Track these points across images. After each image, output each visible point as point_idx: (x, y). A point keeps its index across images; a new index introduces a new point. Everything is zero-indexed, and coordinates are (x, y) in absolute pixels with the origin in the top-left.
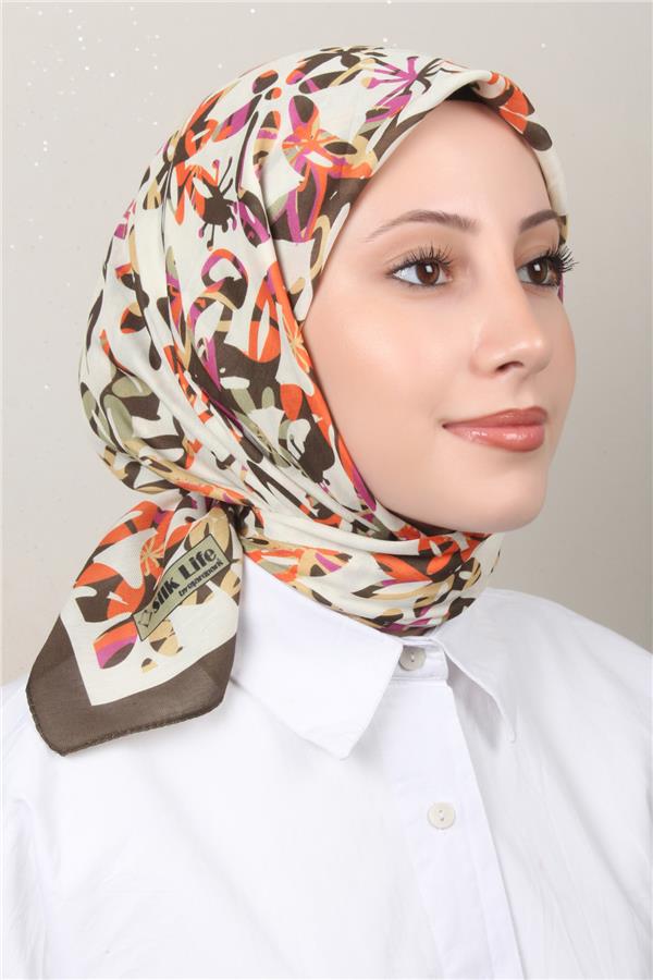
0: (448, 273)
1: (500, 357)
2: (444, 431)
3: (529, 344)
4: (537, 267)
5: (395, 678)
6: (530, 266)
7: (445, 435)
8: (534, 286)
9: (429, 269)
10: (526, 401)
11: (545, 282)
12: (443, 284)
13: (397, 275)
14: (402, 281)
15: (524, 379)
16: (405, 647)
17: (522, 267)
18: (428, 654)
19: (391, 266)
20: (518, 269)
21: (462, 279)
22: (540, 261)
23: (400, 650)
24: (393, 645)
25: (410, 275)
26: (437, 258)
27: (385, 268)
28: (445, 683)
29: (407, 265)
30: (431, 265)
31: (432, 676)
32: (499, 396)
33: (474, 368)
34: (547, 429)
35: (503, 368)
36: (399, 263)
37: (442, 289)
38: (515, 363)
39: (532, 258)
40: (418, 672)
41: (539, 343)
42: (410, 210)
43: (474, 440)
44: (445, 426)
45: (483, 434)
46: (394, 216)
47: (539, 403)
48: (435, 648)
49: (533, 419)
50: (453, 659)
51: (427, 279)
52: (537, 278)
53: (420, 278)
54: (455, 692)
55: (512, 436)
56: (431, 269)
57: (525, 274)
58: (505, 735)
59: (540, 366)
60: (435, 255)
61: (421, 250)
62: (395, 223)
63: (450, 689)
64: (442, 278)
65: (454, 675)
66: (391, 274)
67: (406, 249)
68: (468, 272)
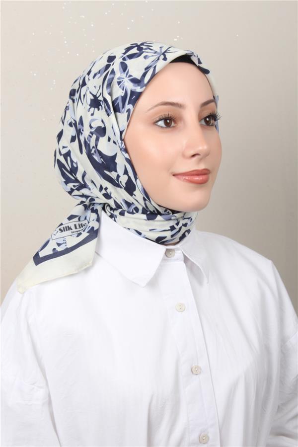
0: (175, 122)
1: (193, 152)
2: (173, 177)
3: (202, 148)
4: (208, 119)
5: (164, 260)
6: (205, 119)
7: (174, 178)
8: (206, 126)
9: (168, 121)
10: (202, 167)
11: (211, 124)
12: (173, 127)
13: (157, 124)
14: (159, 126)
15: (200, 160)
16: (167, 250)
17: (202, 119)
18: (176, 251)
19: (155, 121)
20: (200, 120)
21: (180, 125)
22: (208, 117)
23: (165, 250)
24: (162, 249)
25: (161, 123)
26: (171, 117)
27: (153, 122)
28: (183, 262)
29: (160, 120)
30: (169, 120)
31: (177, 259)
32: (191, 165)
33: (184, 156)
34: (210, 176)
35: (194, 156)
36: (158, 119)
37: (172, 128)
38: (197, 154)
39: (205, 116)
40: (173, 258)
41: (205, 147)
42: (161, 101)
43: (183, 181)
44: (174, 175)
45: (187, 178)
46: (156, 104)
47: (207, 168)
48: (178, 249)
49: (205, 173)
50: (185, 254)
51: (168, 125)
52: (208, 123)
53: (165, 125)
54: (186, 265)
55: (197, 178)
56: (169, 121)
57: (203, 122)
58: (205, 281)
59: (207, 154)
60: (170, 116)
61: (165, 115)
62: (156, 106)
63: (184, 264)
64: (173, 124)
65: (186, 260)
66: (155, 123)
67: (160, 114)
68: (182, 123)
